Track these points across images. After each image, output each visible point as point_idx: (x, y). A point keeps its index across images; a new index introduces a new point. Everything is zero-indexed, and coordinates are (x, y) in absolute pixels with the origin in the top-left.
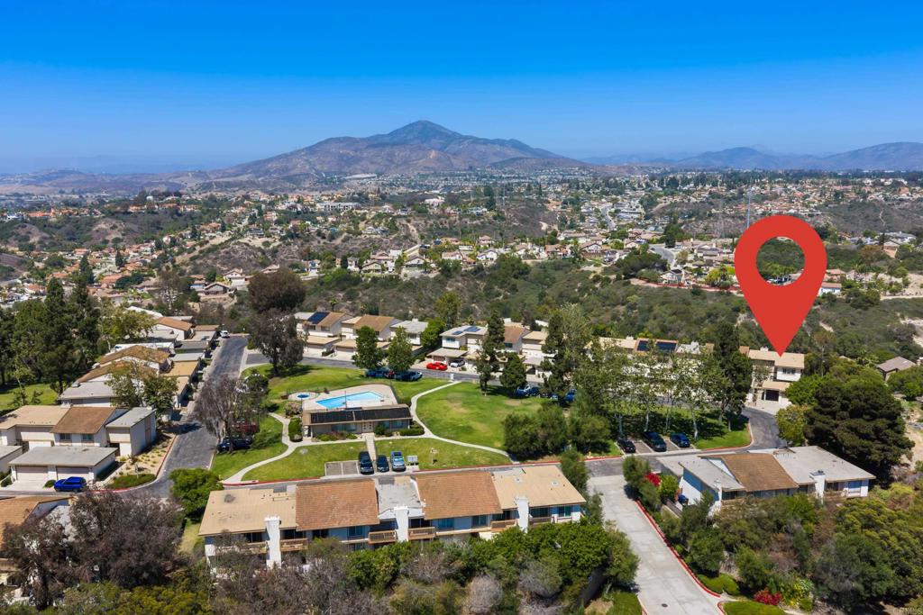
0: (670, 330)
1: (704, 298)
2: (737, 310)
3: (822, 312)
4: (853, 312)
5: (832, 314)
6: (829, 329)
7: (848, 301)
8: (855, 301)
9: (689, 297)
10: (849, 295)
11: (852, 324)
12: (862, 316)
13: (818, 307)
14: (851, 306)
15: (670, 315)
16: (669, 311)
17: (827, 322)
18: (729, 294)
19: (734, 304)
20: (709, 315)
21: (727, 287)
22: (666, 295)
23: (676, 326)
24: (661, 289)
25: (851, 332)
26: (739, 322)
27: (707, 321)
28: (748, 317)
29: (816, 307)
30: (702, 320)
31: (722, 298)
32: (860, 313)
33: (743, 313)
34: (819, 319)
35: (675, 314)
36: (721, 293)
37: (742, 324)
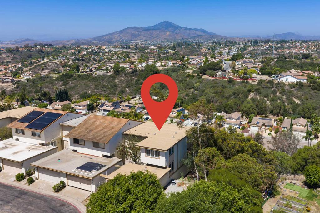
0: (212, 102)
1: (234, 85)
2: (250, 91)
3: (295, 92)
4: (312, 92)
5: (300, 93)
6: (297, 101)
7: (310, 86)
8: (313, 86)
9: (226, 84)
10: (311, 83)
11: (311, 99)
12: (317, 94)
13: (293, 89)
14: (311, 88)
15: (213, 94)
16: (213, 92)
17: (297, 97)
18: (247, 82)
19: (249, 87)
20: (234, 94)
21: (247, 79)
22: (216, 83)
23: (215, 99)
24: (213, 80)
25: (309, 103)
26: (250, 97)
27: (232, 97)
28: (255, 95)
29: (292, 89)
30: (230, 96)
31: (243, 84)
32: (315, 93)
33: (253, 92)
34: (293, 96)
35: (216, 93)
36: (243, 82)
37: (251, 99)
